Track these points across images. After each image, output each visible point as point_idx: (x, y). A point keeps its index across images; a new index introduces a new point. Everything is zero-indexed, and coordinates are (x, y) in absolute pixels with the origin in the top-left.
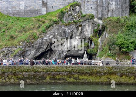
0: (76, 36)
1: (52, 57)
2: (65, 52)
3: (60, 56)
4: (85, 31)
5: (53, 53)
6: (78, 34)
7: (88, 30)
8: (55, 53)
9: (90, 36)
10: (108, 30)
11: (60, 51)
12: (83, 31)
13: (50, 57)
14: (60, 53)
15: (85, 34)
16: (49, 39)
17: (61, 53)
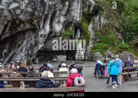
0: (60, 15)
1: (14, 54)
2: (41, 44)
3: (32, 51)
4: (73, 10)
5: (17, 46)
6: (64, 13)
7: (77, 10)
8: (20, 45)
9: (78, 19)
10: (105, 13)
11: (32, 42)
12: (71, 9)
13: (9, 52)
14: (31, 45)
15: (73, 16)
16: (10, 11)
17: (33, 44)
